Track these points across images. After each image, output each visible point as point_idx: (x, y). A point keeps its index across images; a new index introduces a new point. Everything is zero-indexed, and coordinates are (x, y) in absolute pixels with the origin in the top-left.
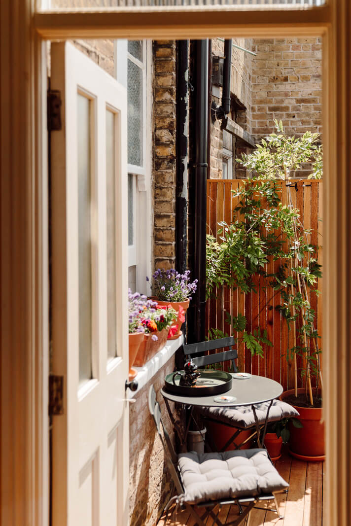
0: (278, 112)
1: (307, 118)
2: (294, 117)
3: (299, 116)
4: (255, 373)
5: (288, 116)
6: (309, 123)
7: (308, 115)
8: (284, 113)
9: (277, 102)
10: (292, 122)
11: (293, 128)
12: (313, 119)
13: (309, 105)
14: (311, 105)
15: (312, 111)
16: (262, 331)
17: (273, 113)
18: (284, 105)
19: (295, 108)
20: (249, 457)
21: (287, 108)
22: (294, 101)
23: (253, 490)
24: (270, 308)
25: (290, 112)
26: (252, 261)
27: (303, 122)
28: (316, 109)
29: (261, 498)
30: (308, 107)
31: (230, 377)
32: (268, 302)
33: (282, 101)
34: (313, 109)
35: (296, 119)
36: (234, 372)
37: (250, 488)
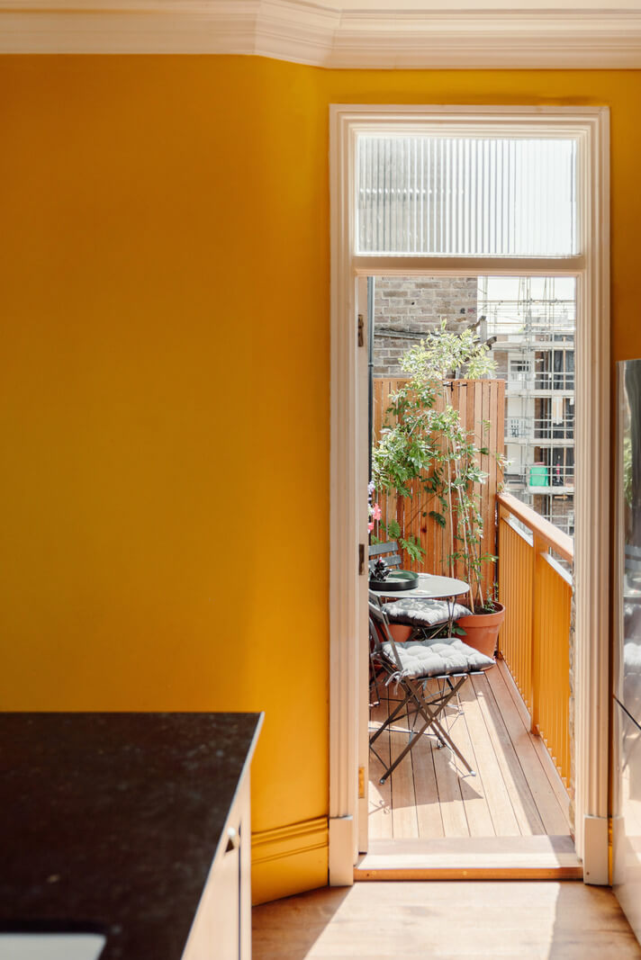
0: (394, 298)
1: (429, 305)
2: (413, 304)
3: (419, 303)
4: (433, 574)
5: (407, 302)
6: (430, 311)
7: (429, 302)
8: (402, 299)
9: (395, 286)
10: (411, 309)
11: (412, 317)
12: (435, 306)
13: (430, 290)
14: (433, 290)
15: (434, 298)
16: (416, 539)
17: (389, 298)
18: (401, 290)
19: (414, 294)
20: (450, 644)
21: (405, 294)
22: (413, 286)
23: (465, 667)
24: (424, 515)
25: (409, 298)
26: (416, 465)
27: (423, 310)
28: (438, 295)
29: (472, 673)
30: (428, 293)
31: (417, 576)
32: (422, 508)
33: (400, 286)
34: (435, 295)
35: (416, 306)
36: (421, 572)
37: (462, 665)
